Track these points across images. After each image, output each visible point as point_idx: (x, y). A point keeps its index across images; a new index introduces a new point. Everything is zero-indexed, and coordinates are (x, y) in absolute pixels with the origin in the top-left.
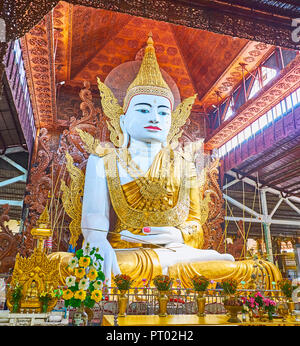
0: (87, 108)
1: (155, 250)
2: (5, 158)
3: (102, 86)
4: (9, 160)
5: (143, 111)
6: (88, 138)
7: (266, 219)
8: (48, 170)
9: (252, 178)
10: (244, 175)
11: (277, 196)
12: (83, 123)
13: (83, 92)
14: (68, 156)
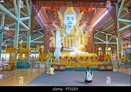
0: (56, 17)
1: (70, 52)
2: (39, 32)
3: (58, 12)
4: (40, 32)
5: (68, 19)
6: (56, 26)
7: (107, 43)
8: (48, 34)
9: (103, 31)
10: (101, 31)
11: (111, 36)
12: (56, 21)
13: (55, 13)
14: (52, 31)
